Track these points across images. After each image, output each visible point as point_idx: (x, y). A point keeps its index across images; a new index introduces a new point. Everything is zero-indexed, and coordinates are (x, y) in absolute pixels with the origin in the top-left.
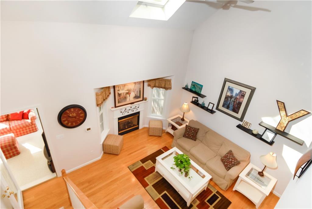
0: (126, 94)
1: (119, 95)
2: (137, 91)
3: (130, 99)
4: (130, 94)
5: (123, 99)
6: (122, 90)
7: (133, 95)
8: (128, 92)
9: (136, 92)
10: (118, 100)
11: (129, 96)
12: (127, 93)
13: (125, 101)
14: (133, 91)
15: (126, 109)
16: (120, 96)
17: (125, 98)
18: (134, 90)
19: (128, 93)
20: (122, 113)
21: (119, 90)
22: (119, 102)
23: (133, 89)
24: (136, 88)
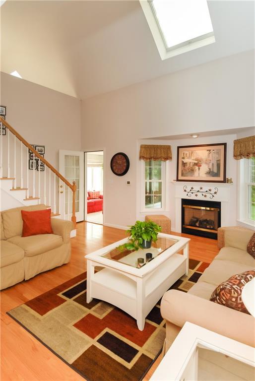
0: (193, 165)
1: (184, 164)
2: (213, 164)
3: (199, 174)
4: (201, 166)
5: (189, 171)
6: (188, 158)
7: (204, 168)
8: (196, 162)
9: (211, 164)
10: (182, 171)
11: (199, 169)
12: (196, 164)
13: (192, 176)
14: (206, 163)
15: (192, 188)
16: (184, 166)
17: (192, 171)
18: (206, 160)
19: (198, 164)
20: (186, 193)
21: (183, 158)
22: (182, 175)
23: (204, 160)
24: (211, 158)
